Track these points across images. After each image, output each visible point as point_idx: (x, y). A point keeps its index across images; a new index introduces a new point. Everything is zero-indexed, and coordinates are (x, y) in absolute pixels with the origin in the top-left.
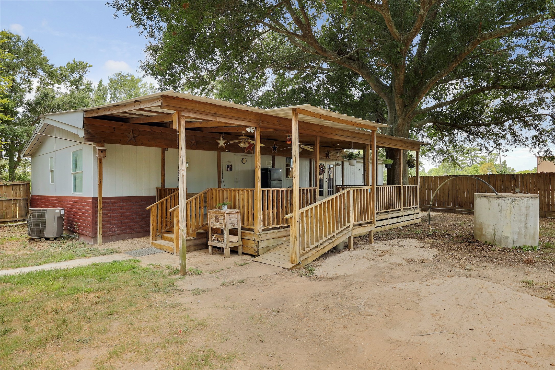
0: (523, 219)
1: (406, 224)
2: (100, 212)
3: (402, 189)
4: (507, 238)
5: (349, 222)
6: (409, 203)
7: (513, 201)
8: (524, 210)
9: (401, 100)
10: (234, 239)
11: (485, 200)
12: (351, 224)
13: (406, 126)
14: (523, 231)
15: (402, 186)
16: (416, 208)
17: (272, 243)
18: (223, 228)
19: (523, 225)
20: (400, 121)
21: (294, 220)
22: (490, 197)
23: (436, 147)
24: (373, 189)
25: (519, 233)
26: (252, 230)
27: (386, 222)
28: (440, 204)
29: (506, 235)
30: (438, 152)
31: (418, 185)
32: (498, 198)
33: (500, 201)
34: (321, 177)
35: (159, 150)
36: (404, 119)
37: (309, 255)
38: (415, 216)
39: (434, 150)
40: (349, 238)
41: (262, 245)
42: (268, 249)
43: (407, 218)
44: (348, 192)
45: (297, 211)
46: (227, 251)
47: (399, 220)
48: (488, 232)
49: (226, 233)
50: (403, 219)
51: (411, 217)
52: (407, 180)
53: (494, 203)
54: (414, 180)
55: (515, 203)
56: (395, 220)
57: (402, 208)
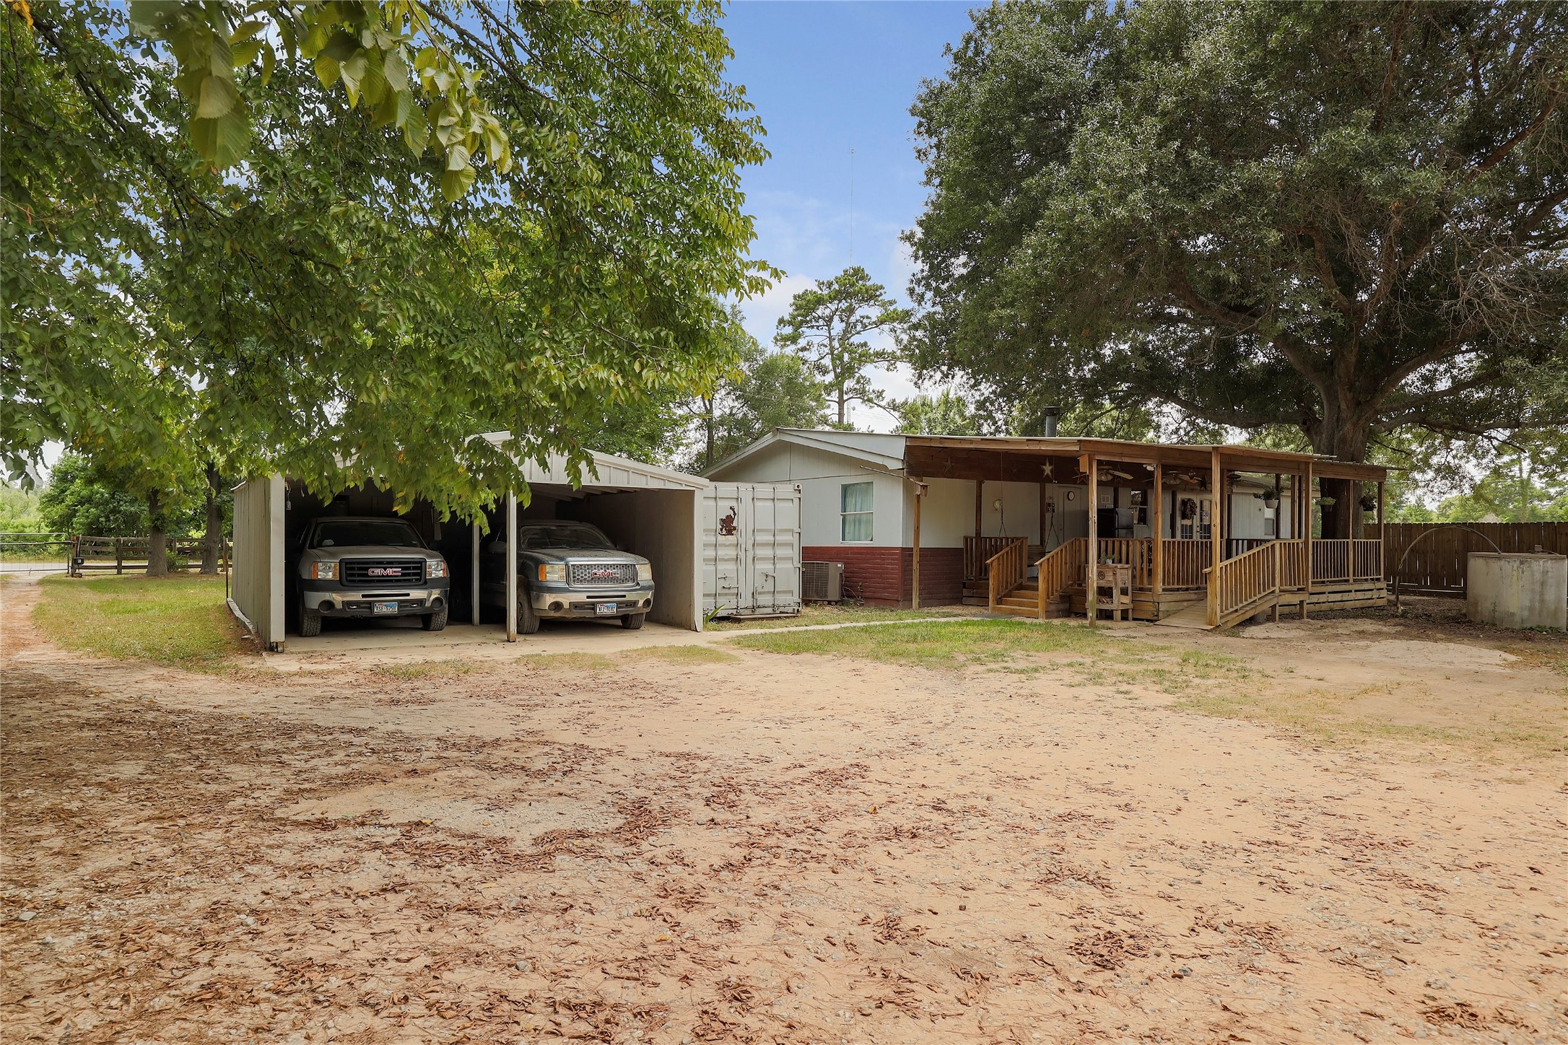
0: (1538, 588)
1: (1358, 604)
2: (916, 566)
3: (1351, 547)
4: (1513, 614)
5: (1274, 585)
6: (1363, 570)
7: (1522, 563)
8: (1538, 576)
9: (1349, 396)
10: (1126, 600)
11: (1481, 560)
12: (1277, 589)
13: (1360, 436)
14: (1537, 605)
15: (1350, 541)
16: (1378, 580)
17: (1173, 606)
18: (1113, 585)
19: (1537, 597)
20: (1348, 426)
21: (1213, 576)
22: (1488, 557)
23: (1435, 460)
24: (1306, 542)
25: (1531, 609)
26: (1150, 590)
27: (1323, 598)
28: (1436, 583)
29: (1512, 610)
30: (1438, 471)
31: (1382, 541)
32: (1499, 558)
33: (1502, 562)
34: (1187, 522)
35: (973, 483)
36: (1355, 425)
37: (1229, 618)
38: (1375, 594)
39: (1430, 466)
40: (1274, 607)
41: (1163, 607)
42: (1168, 614)
43: (1360, 596)
44: (1273, 546)
45: (1218, 565)
46: (1118, 615)
47: (1346, 597)
48: (1485, 607)
49: (1116, 592)
50: (1352, 596)
51: (1368, 595)
52: (1362, 533)
53: (1495, 565)
54: (1375, 531)
55: (1525, 567)
56: (1338, 597)
57: (1351, 578)
